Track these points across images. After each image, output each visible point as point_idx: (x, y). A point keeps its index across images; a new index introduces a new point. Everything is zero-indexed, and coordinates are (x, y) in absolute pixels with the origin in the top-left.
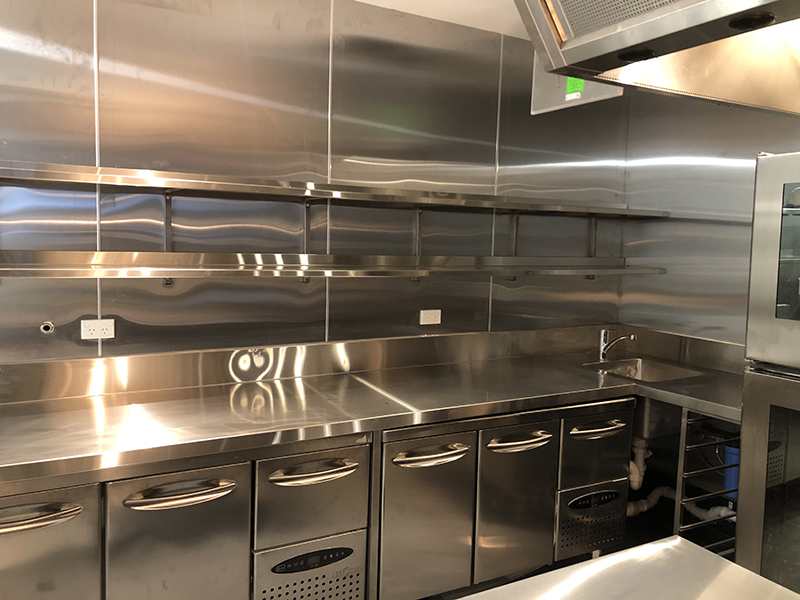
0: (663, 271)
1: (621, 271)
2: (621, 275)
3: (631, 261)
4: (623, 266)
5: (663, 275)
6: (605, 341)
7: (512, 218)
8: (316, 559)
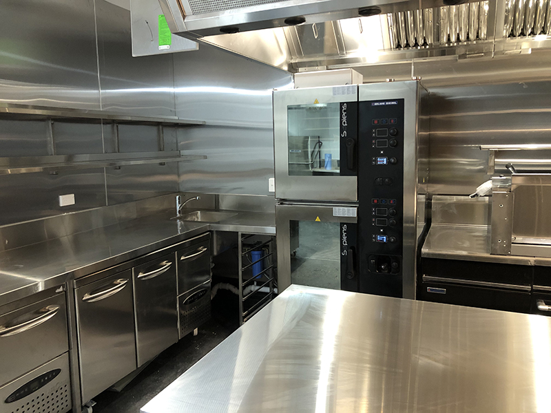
0: (205, 157)
1: (178, 159)
2: (178, 162)
3: (184, 152)
4: (179, 156)
5: (205, 160)
6: (179, 203)
7: (113, 126)
8: (36, 384)
